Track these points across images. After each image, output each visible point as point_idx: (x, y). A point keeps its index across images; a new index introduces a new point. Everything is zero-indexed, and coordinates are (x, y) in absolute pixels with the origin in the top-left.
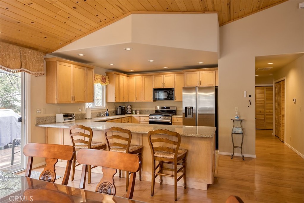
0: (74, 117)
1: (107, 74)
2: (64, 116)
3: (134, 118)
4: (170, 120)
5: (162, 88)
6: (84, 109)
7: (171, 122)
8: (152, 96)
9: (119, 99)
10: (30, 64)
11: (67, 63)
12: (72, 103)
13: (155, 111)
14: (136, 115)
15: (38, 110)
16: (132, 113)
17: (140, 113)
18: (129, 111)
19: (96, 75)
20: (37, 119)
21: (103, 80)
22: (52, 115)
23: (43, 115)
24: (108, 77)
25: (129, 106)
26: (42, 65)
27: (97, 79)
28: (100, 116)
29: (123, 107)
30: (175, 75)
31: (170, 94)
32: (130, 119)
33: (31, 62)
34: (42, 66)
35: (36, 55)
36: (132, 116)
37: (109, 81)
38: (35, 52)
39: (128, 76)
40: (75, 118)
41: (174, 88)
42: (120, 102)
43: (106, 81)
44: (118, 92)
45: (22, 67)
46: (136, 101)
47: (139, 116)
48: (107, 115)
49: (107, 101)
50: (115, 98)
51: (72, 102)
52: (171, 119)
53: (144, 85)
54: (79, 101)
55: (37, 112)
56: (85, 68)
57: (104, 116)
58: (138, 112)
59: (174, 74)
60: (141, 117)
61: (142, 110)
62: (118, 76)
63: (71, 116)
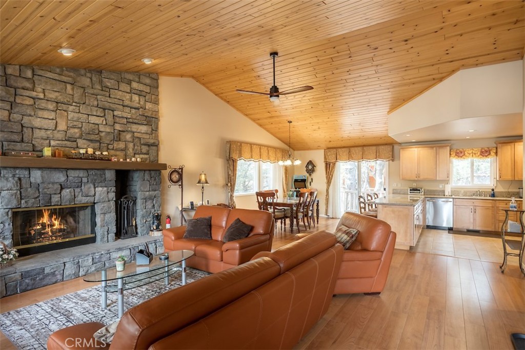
0: (422, 191)
2: (410, 190)
10: (382, 155)
11: (411, 148)
19: (468, 149)
21: (484, 154)
22: (406, 188)
23: (398, 188)
24: (495, 148)
27: (470, 154)
37: (496, 153)
44: (510, 166)
45: (377, 157)
48: (493, 195)
49: (496, 178)
50: (500, 174)
51: (416, 179)
54: (426, 178)
57: (486, 196)
62: (510, 144)
63: (419, 190)
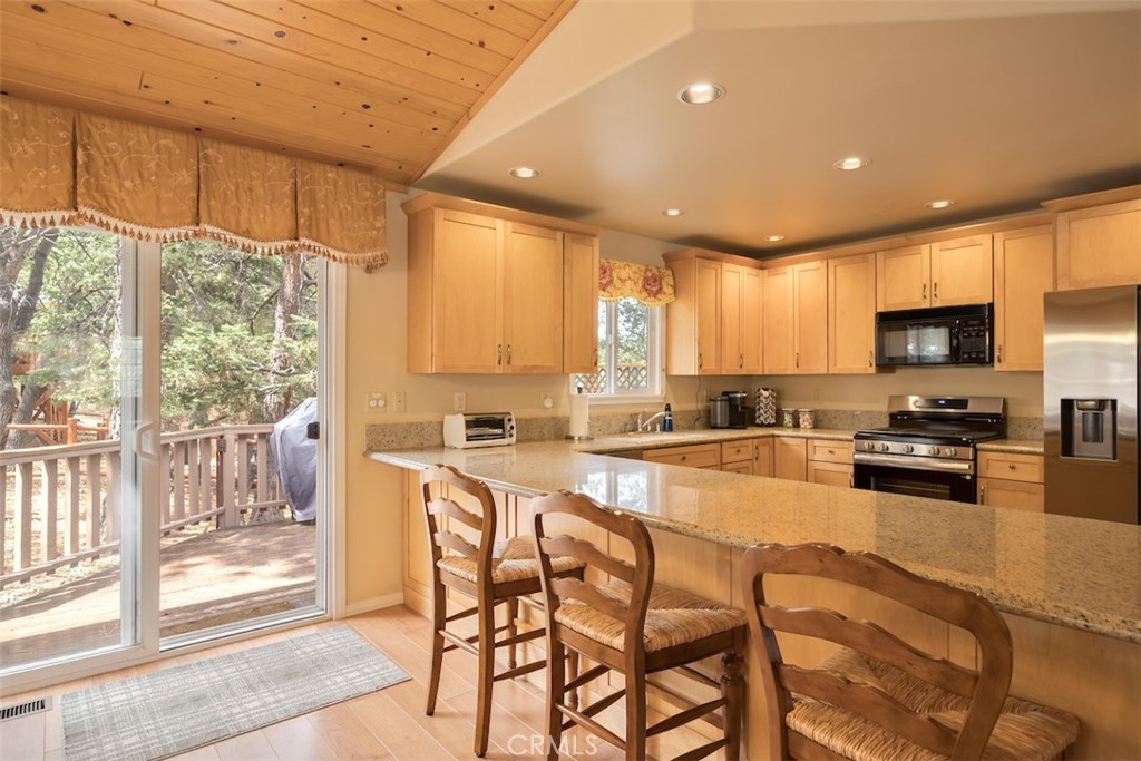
0: (512, 428)
1: (669, 259)
2: (469, 425)
3: (783, 444)
4: (965, 466)
5: (926, 305)
6: (564, 400)
7: (975, 476)
8: (872, 347)
9: (719, 360)
10: (331, 221)
11: (477, 213)
12: (501, 372)
13: (888, 419)
14: (795, 434)
15: (374, 396)
16: (779, 423)
17: (816, 425)
18: (766, 415)
19: (618, 264)
20: (372, 429)
21: (651, 286)
22: (430, 417)
23: (394, 416)
24: (670, 273)
25: (766, 394)
26: (378, 224)
27: (623, 281)
28: (635, 430)
29: (739, 395)
30: (999, 236)
31: (970, 335)
32: (764, 451)
33: (336, 217)
34: (378, 230)
35: (354, 189)
36: (773, 436)
37: (675, 288)
38: (354, 176)
39: (762, 268)
40: (514, 432)
41: (991, 306)
42: (724, 373)
43: (660, 289)
44: (714, 331)
45: (298, 233)
46: (796, 372)
47: (807, 438)
48: (668, 426)
49: (666, 369)
50: (700, 355)
51: (499, 370)
52: (975, 459)
53: (831, 299)
54: (530, 364)
55: (373, 404)
56: (559, 235)
57: (654, 430)
58: (805, 421)
59: (992, 230)
60: (817, 442)
61: (824, 413)
62: (714, 264)
63: (499, 424)
